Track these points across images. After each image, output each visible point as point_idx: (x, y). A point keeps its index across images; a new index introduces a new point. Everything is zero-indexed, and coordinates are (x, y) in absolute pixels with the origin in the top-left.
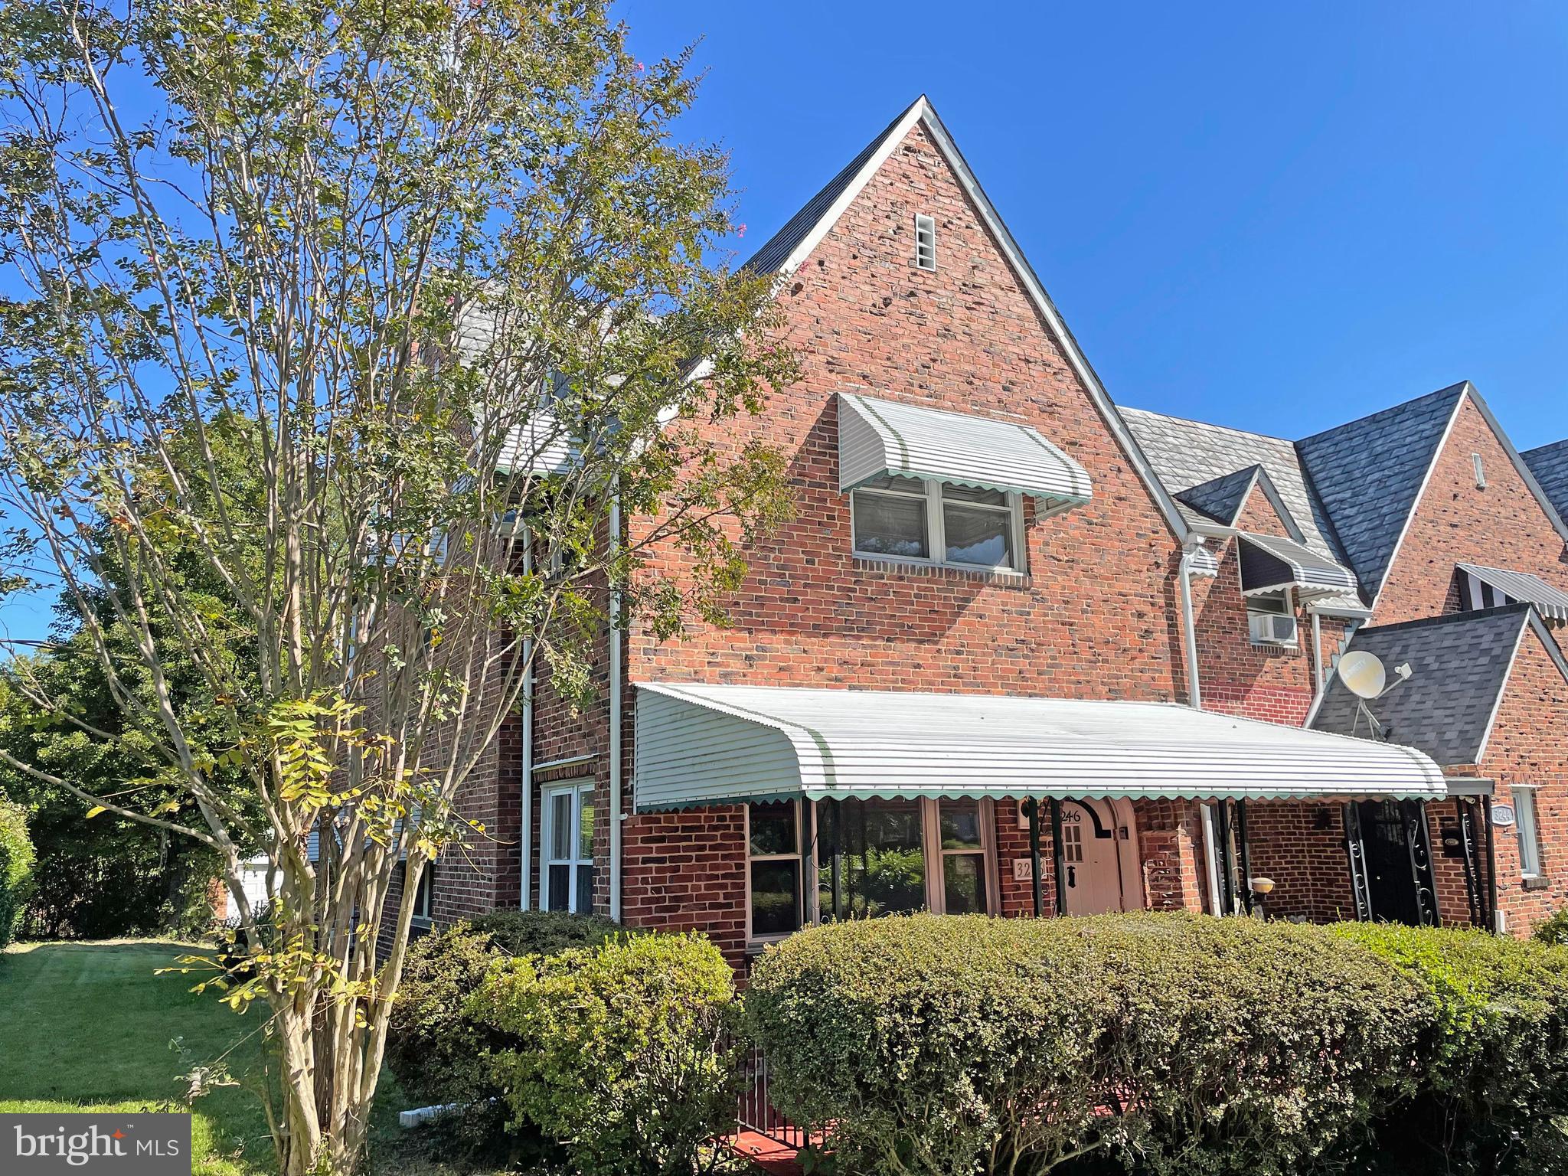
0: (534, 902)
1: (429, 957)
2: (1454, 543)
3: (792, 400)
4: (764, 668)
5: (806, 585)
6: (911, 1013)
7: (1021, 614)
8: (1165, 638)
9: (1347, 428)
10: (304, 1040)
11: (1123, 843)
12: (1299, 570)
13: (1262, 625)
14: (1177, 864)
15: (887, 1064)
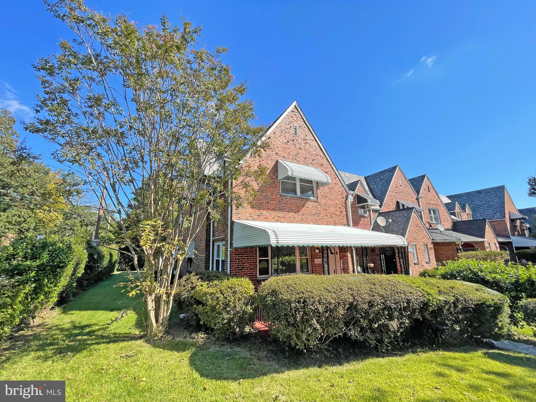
0: (213, 269)
1: (186, 281)
2: (396, 196)
3: (268, 161)
4: (262, 217)
5: (271, 200)
6: (300, 302)
7: (316, 207)
8: (345, 213)
9: (374, 174)
10: (152, 302)
11: (336, 255)
12: (369, 200)
13: (361, 211)
14: (348, 260)
15: (294, 317)
